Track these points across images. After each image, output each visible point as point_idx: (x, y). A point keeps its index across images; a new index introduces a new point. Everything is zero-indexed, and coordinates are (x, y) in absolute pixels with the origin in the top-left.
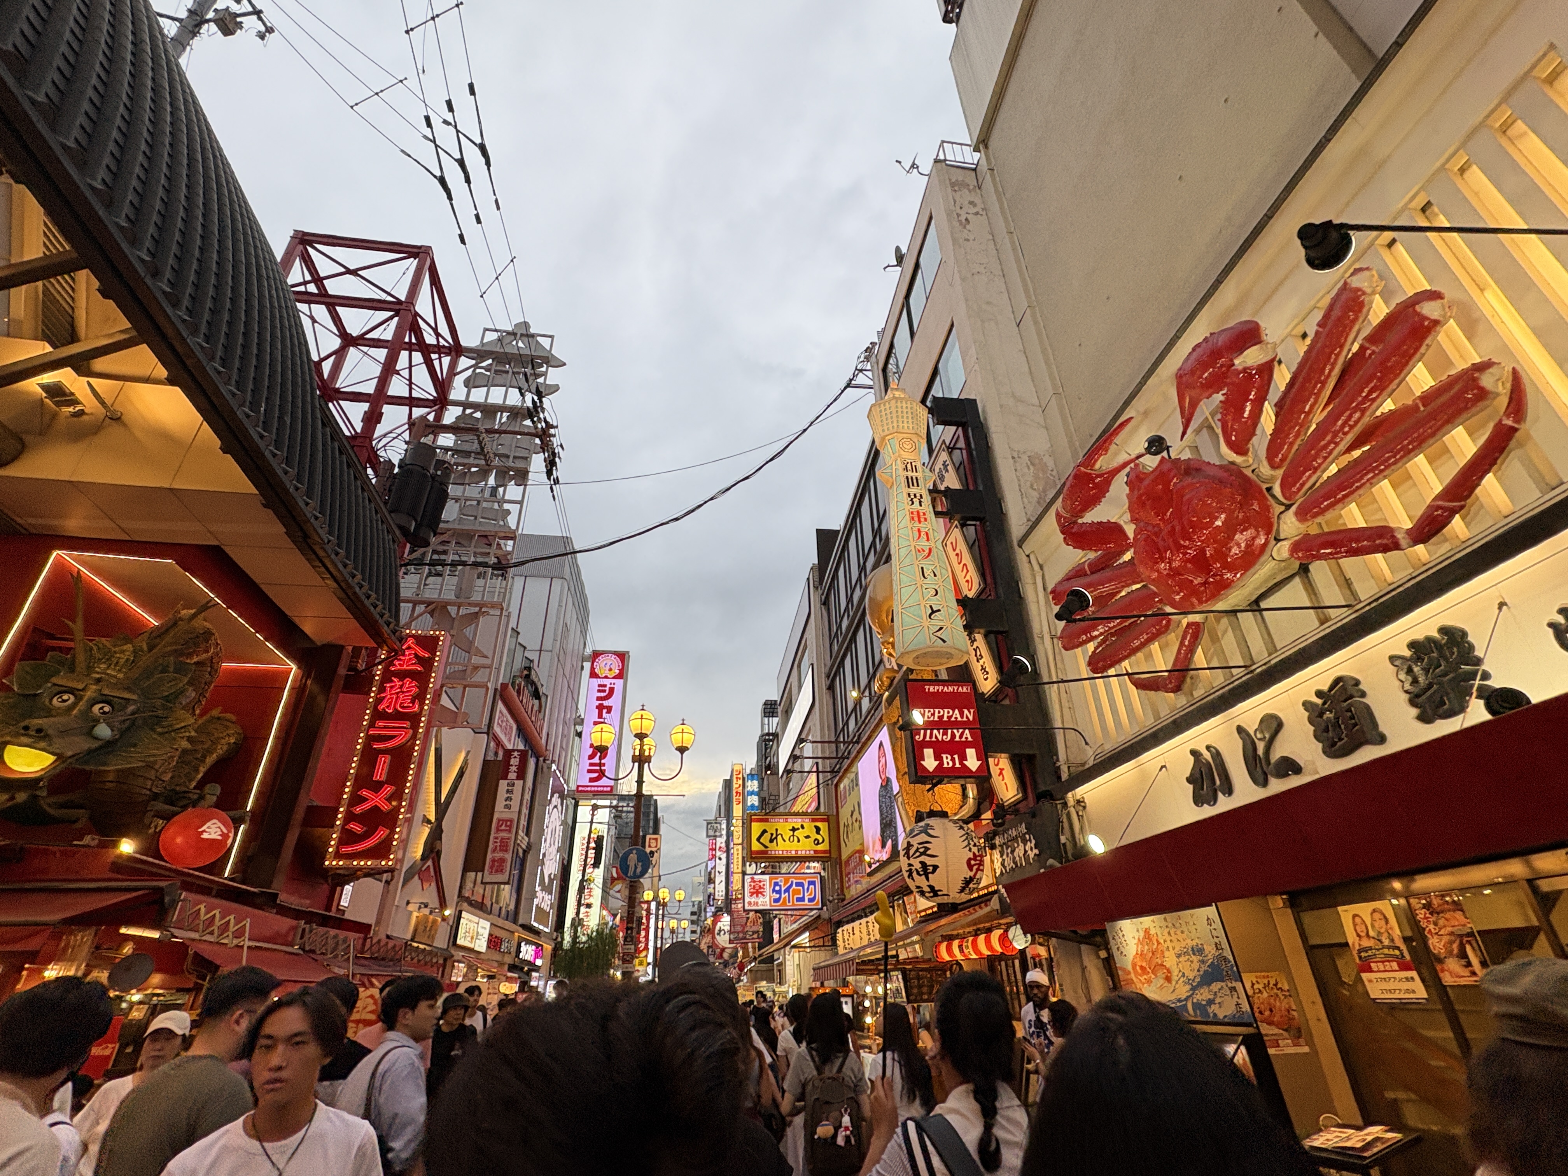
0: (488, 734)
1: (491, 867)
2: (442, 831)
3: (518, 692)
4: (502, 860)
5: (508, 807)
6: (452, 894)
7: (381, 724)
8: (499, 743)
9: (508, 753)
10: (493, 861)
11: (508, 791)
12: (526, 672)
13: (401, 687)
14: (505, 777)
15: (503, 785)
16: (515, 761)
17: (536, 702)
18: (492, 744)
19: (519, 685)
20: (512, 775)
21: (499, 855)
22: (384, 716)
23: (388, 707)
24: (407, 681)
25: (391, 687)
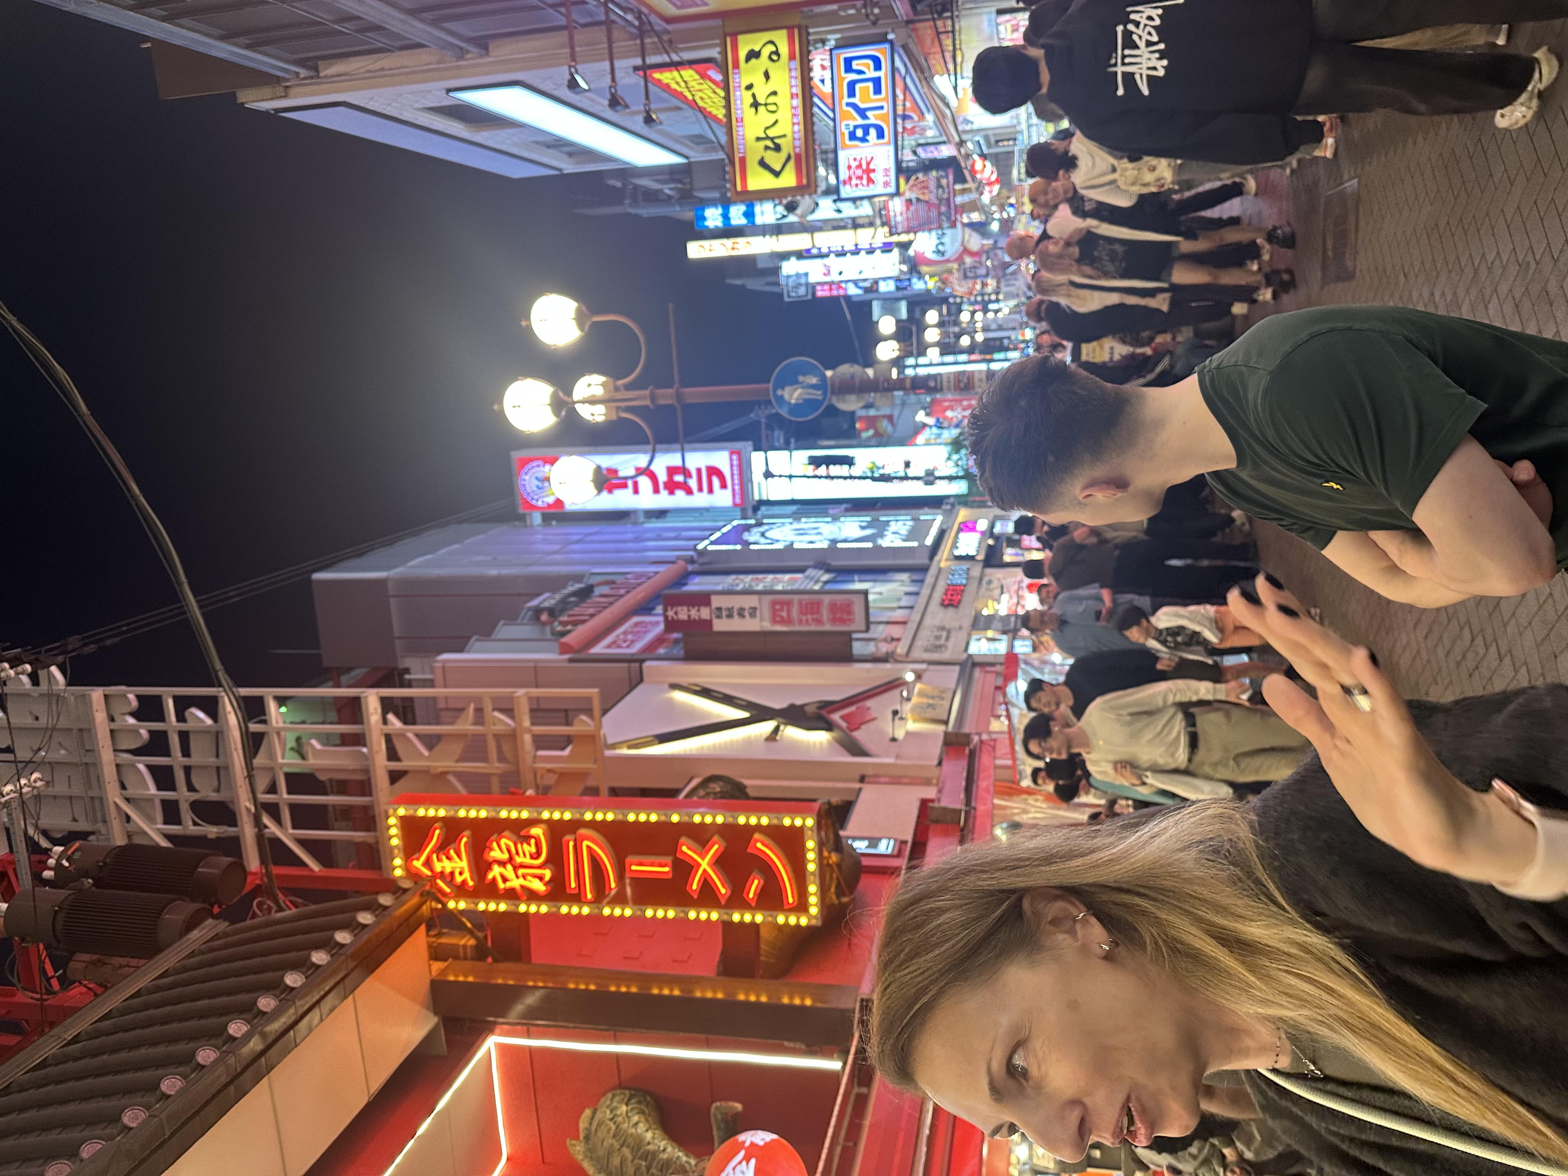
0: (642, 661)
1: (843, 621)
2: (792, 707)
3: (575, 623)
4: (833, 608)
5: (753, 612)
6: (884, 672)
8: (659, 641)
9: (671, 625)
10: (834, 620)
11: (730, 616)
12: (544, 617)
13: (501, 864)
14: (709, 623)
15: (720, 625)
16: (683, 613)
17: (598, 591)
18: (661, 651)
19: (565, 624)
20: (705, 613)
21: (825, 615)
22: (559, 881)
23: (541, 878)
24: (489, 855)
25: (505, 880)
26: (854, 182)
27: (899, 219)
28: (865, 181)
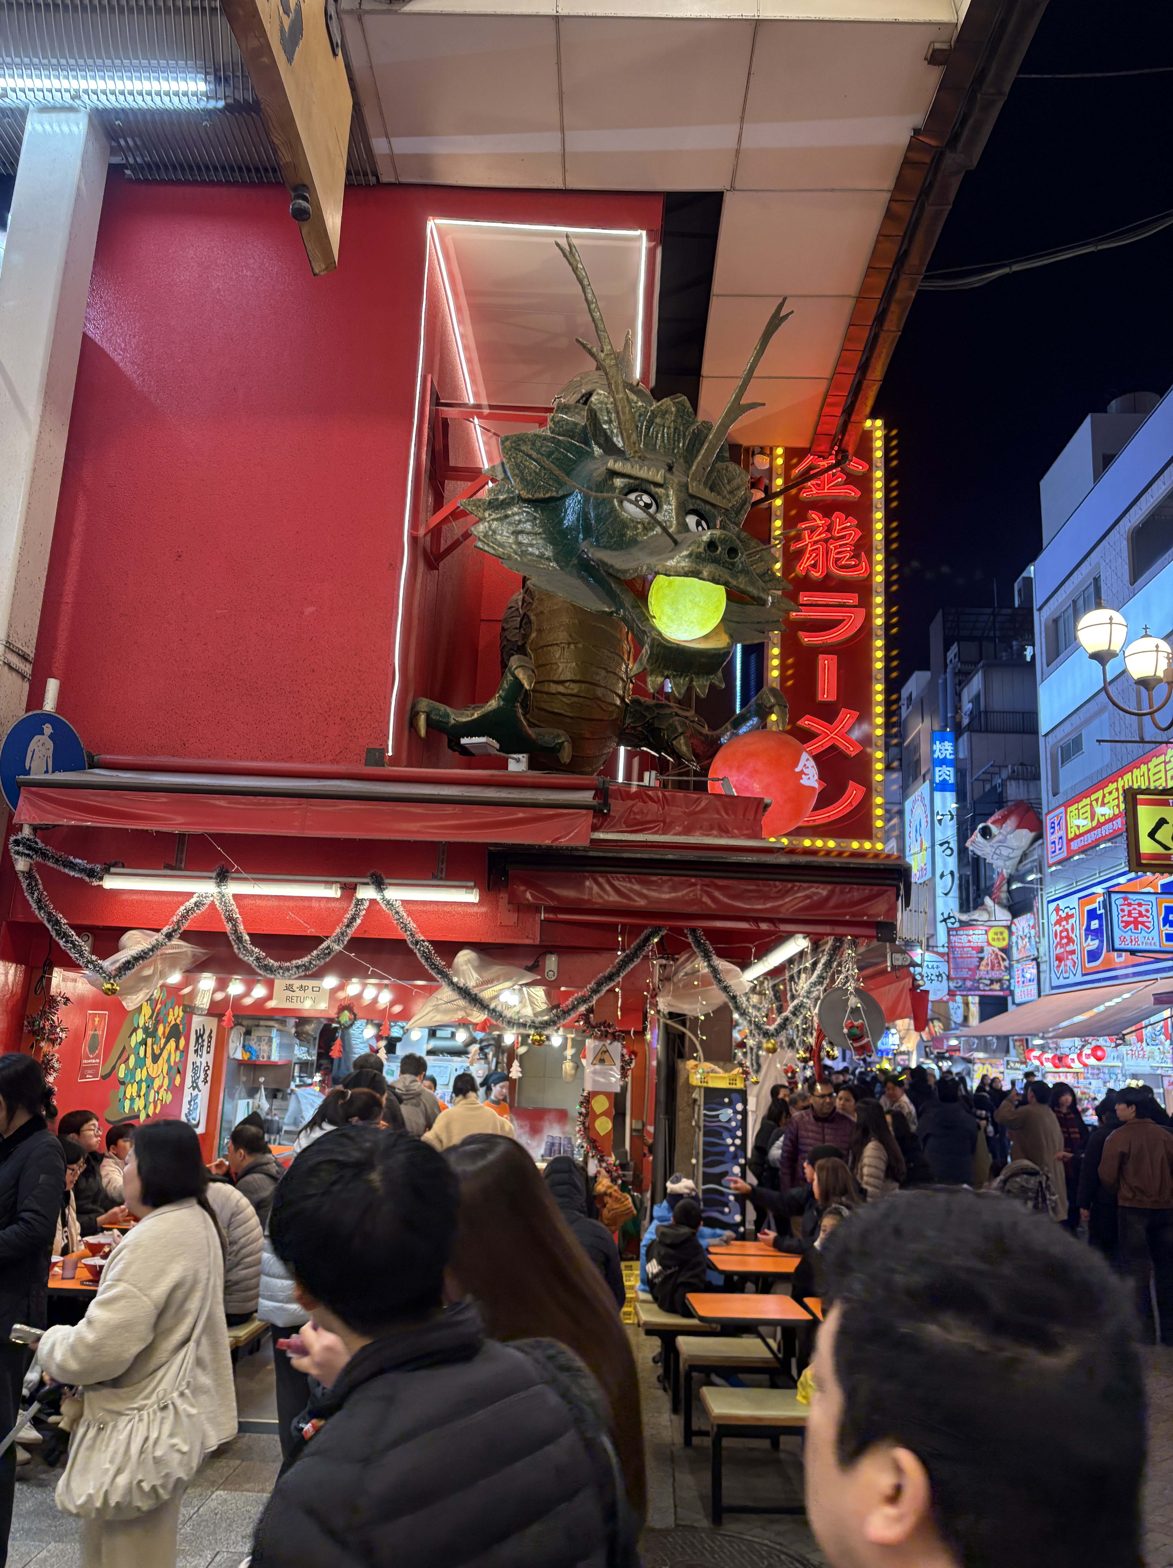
7: (804, 598)
13: (829, 529)
22: (806, 584)
23: (814, 566)
24: (838, 518)
25: (812, 531)
26: (1125, 907)
27: (964, 939)
28: (1125, 918)
